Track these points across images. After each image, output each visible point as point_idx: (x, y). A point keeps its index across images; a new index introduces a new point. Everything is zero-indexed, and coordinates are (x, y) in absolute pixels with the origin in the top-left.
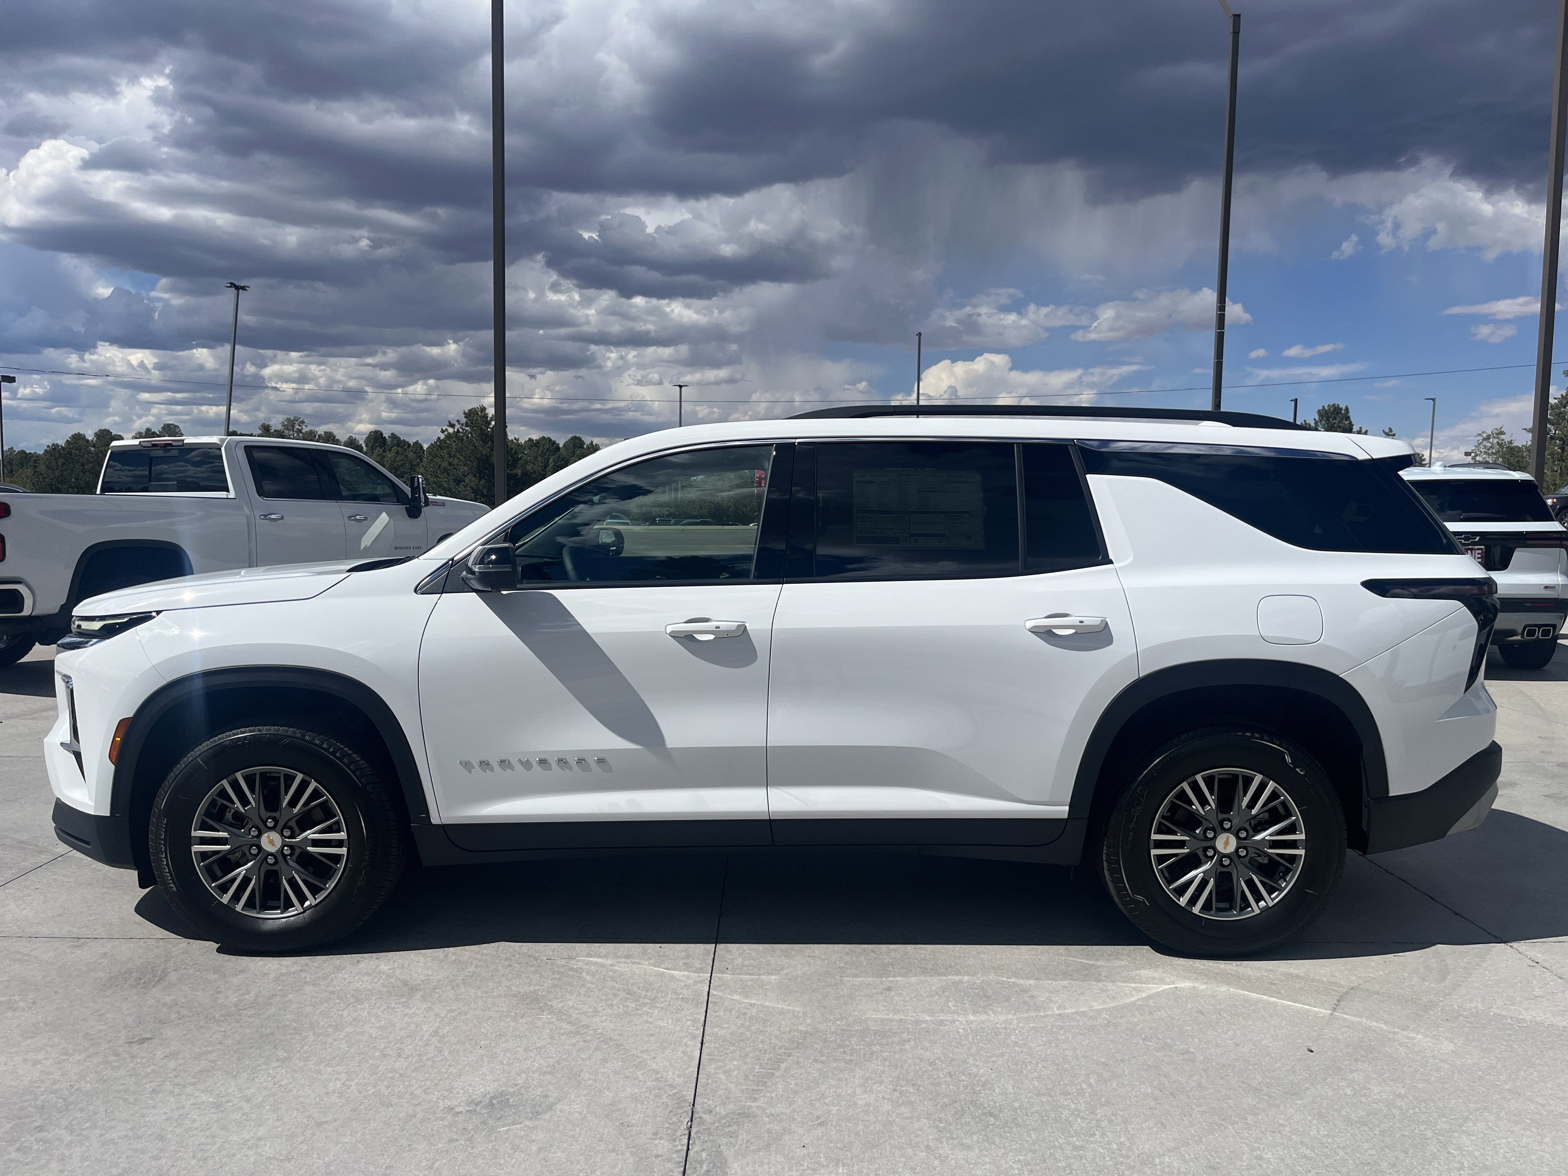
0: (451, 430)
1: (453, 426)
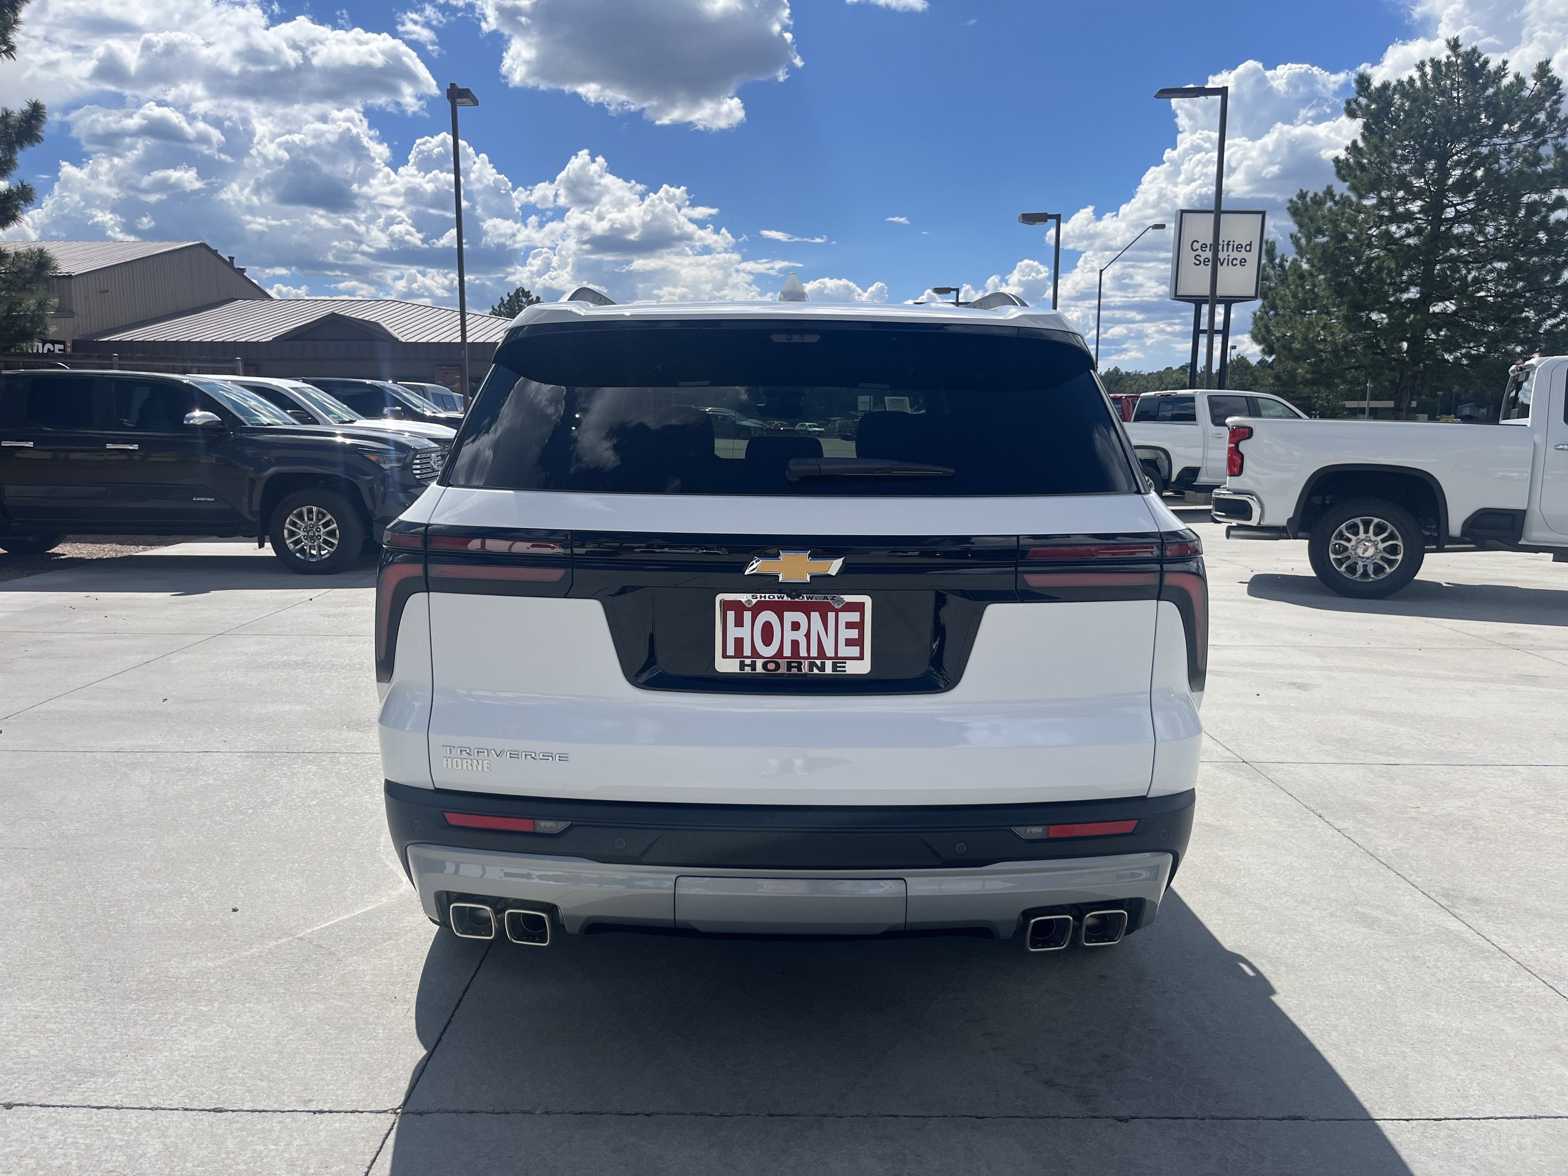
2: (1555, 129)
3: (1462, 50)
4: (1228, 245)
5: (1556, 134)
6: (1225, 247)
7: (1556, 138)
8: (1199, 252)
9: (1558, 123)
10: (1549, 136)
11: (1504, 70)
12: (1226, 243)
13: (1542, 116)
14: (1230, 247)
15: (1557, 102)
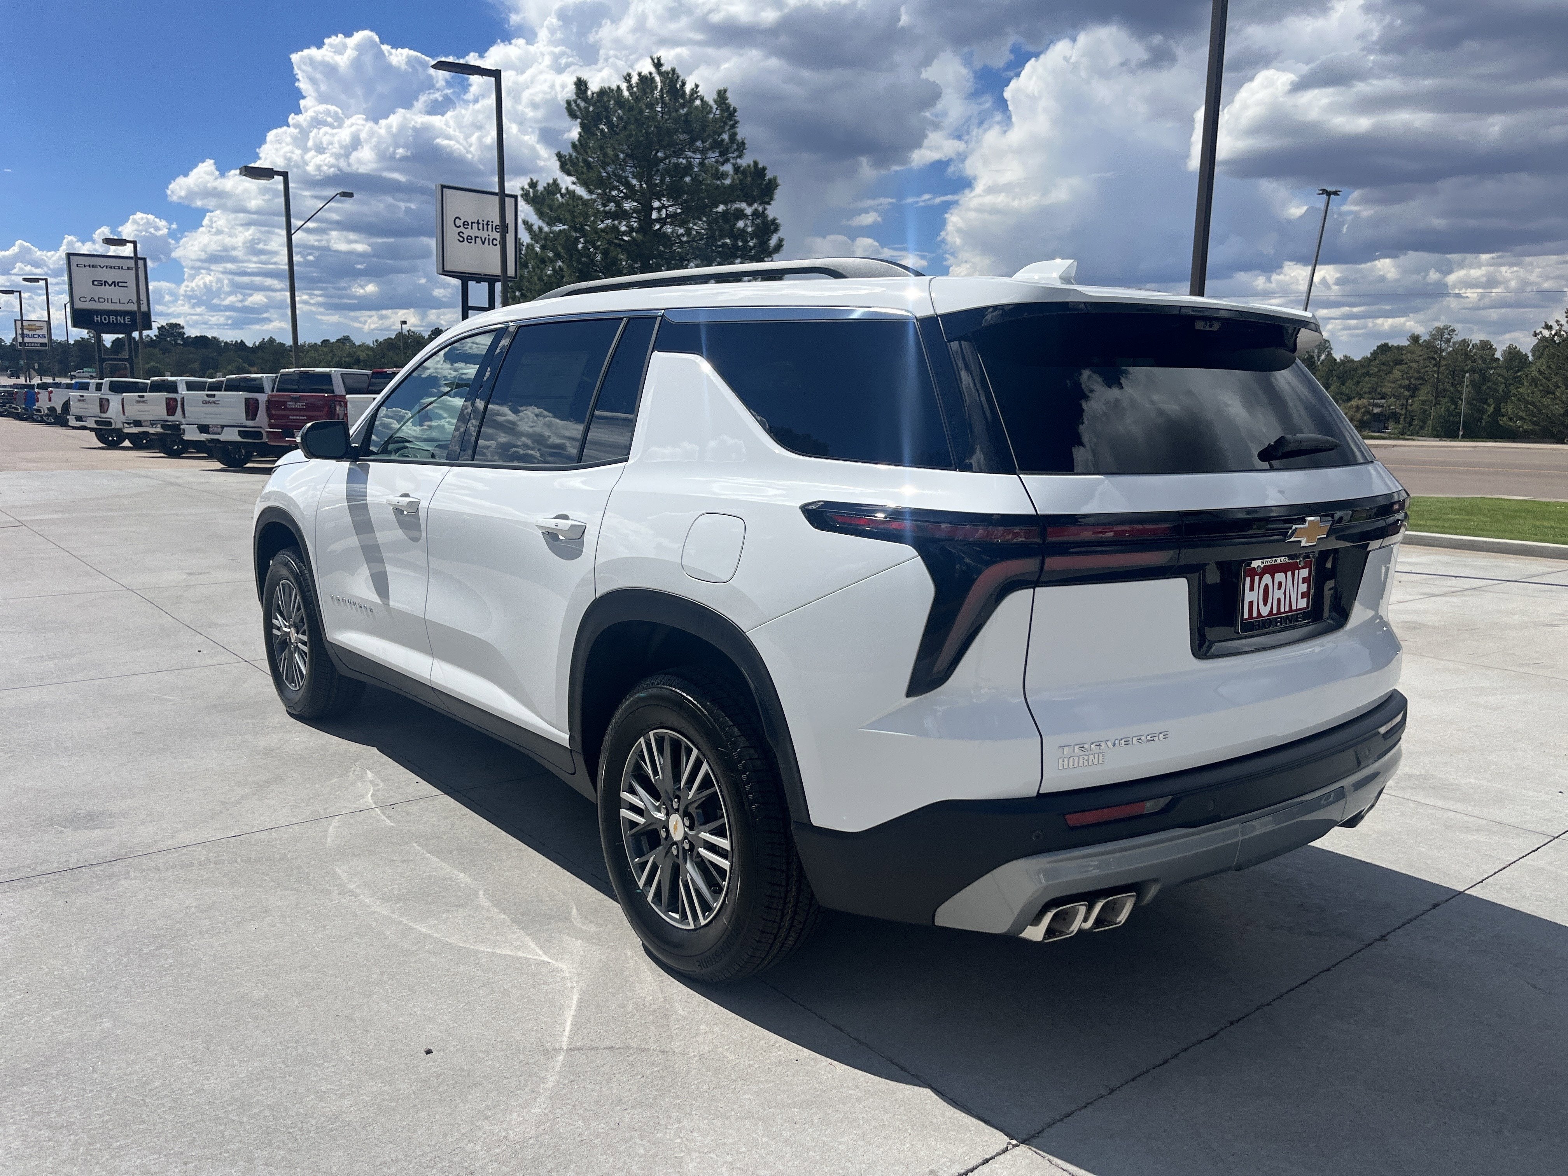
0: (1546, 333)
1: (1549, 328)
2: (735, 150)
3: (663, 69)
4: (488, 225)
5: (736, 154)
6: (485, 226)
7: (735, 158)
8: (462, 229)
9: (737, 145)
10: (731, 155)
11: (697, 92)
12: (485, 222)
13: (725, 137)
14: (490, 227)
15: (733, 127)
